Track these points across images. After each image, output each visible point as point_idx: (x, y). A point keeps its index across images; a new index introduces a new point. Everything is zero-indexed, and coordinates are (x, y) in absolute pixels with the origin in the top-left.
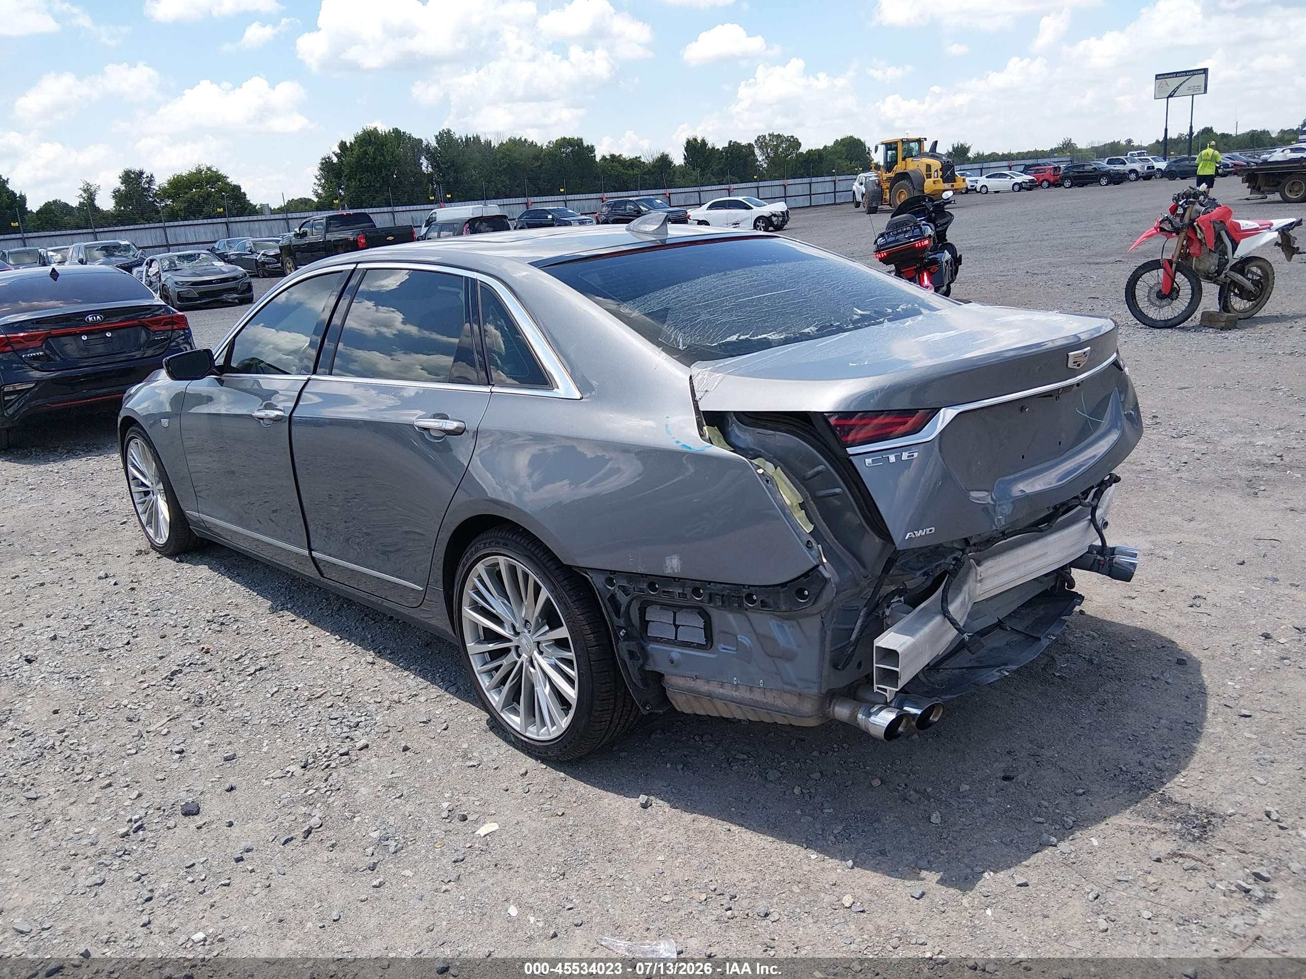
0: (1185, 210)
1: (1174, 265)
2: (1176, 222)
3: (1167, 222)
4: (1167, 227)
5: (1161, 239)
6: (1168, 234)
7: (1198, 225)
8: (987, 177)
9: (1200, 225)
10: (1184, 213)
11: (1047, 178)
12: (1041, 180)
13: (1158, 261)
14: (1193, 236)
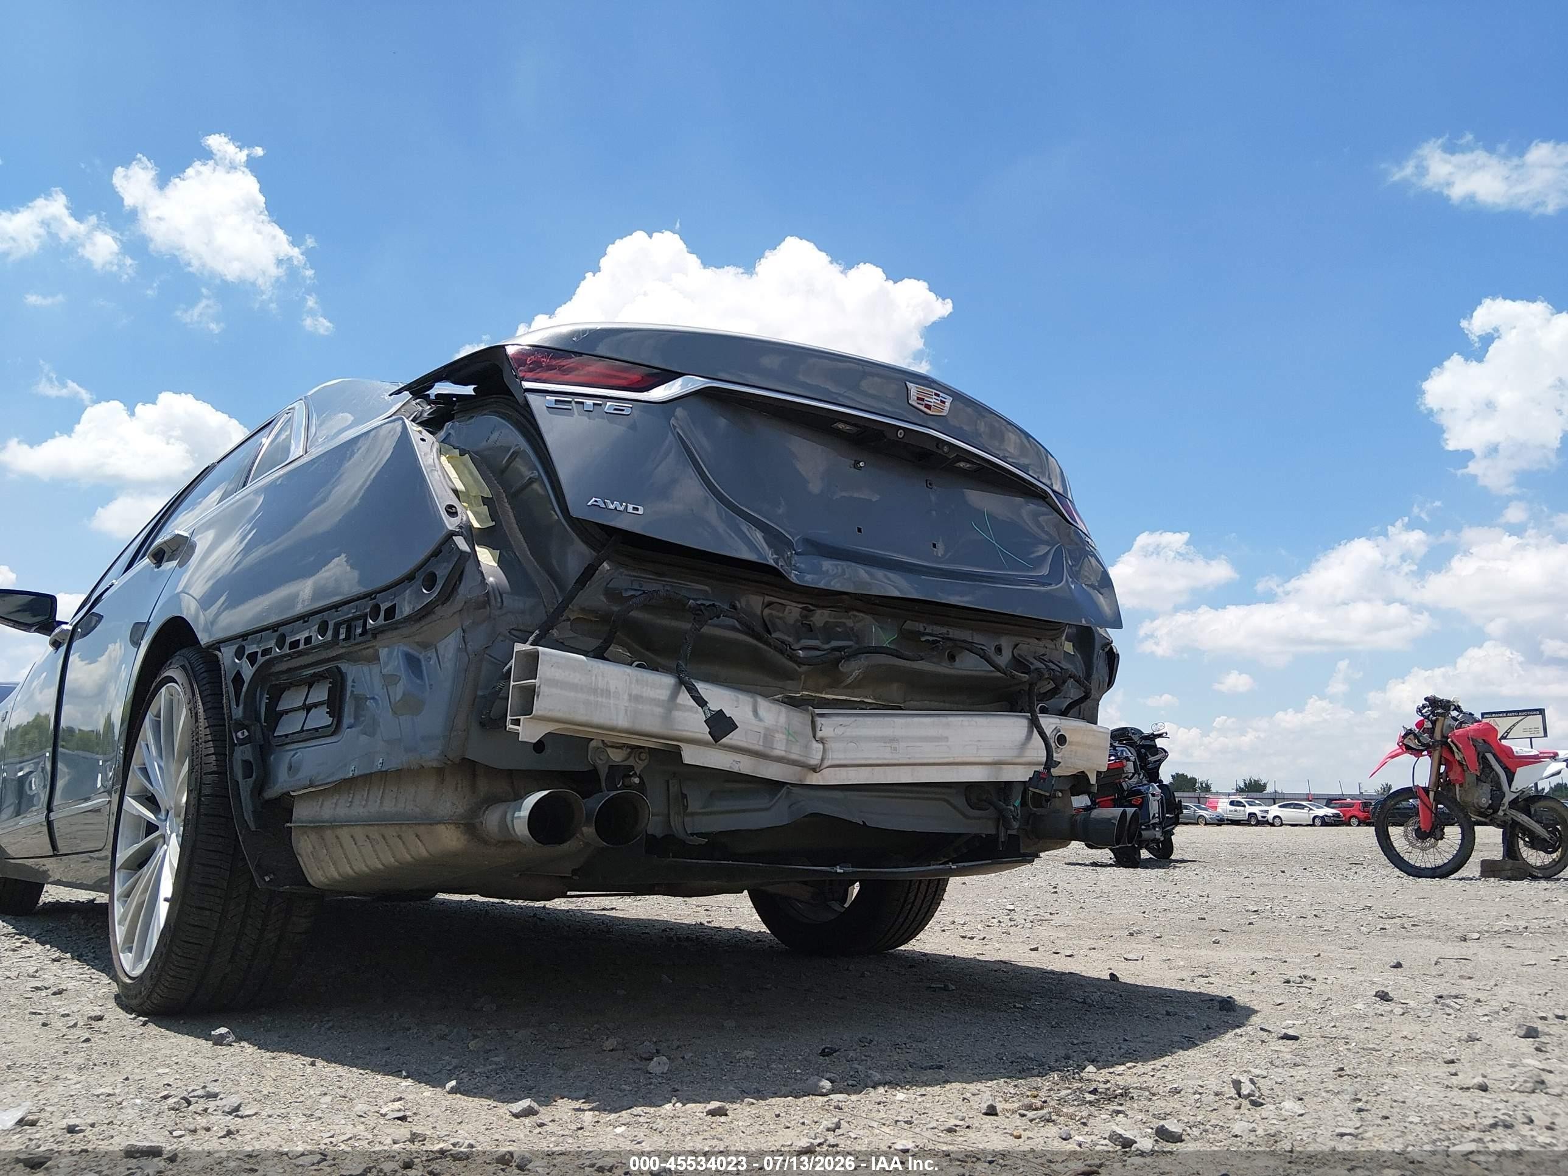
0: (1434, 723)
1: (1432, 794)
2: (1424, 738)
3: (1411, 736)
4: (1414, 743)
5: (1408, 758)
6: (1417, 753)
7: (1452, 742)
8: (1280, 807)
9: (1456, 742)
10: (1434, 728)
11: (1356, 813)
12: (1348, 816)
13: (1409, 789)
14: (1449, 757)
